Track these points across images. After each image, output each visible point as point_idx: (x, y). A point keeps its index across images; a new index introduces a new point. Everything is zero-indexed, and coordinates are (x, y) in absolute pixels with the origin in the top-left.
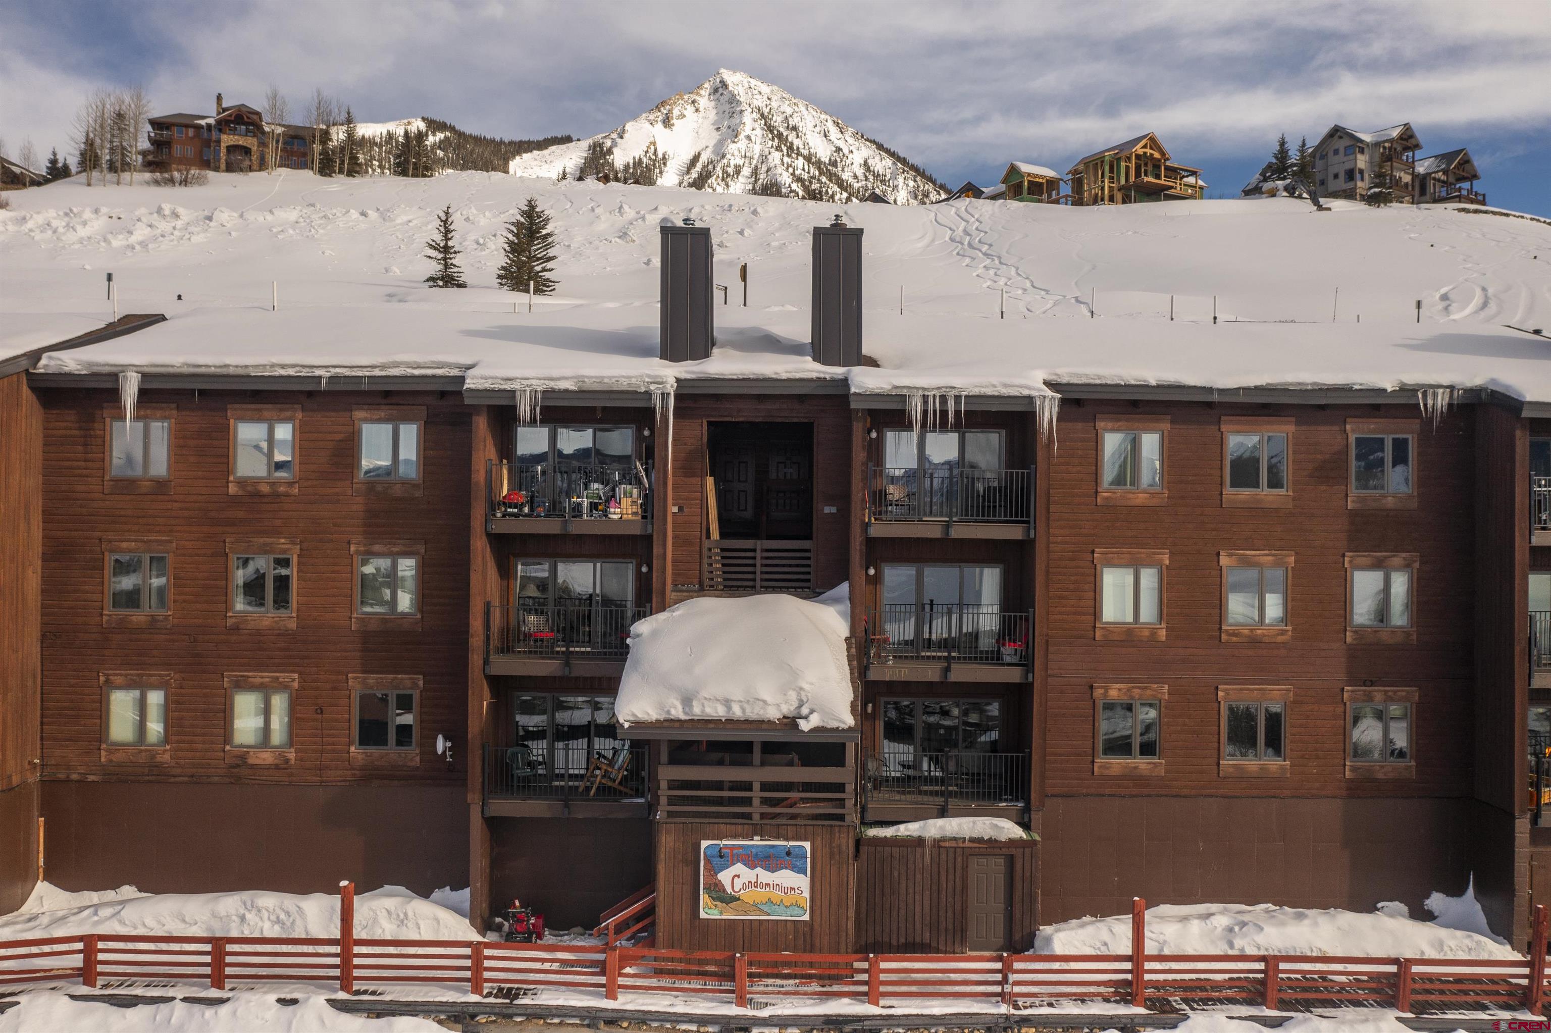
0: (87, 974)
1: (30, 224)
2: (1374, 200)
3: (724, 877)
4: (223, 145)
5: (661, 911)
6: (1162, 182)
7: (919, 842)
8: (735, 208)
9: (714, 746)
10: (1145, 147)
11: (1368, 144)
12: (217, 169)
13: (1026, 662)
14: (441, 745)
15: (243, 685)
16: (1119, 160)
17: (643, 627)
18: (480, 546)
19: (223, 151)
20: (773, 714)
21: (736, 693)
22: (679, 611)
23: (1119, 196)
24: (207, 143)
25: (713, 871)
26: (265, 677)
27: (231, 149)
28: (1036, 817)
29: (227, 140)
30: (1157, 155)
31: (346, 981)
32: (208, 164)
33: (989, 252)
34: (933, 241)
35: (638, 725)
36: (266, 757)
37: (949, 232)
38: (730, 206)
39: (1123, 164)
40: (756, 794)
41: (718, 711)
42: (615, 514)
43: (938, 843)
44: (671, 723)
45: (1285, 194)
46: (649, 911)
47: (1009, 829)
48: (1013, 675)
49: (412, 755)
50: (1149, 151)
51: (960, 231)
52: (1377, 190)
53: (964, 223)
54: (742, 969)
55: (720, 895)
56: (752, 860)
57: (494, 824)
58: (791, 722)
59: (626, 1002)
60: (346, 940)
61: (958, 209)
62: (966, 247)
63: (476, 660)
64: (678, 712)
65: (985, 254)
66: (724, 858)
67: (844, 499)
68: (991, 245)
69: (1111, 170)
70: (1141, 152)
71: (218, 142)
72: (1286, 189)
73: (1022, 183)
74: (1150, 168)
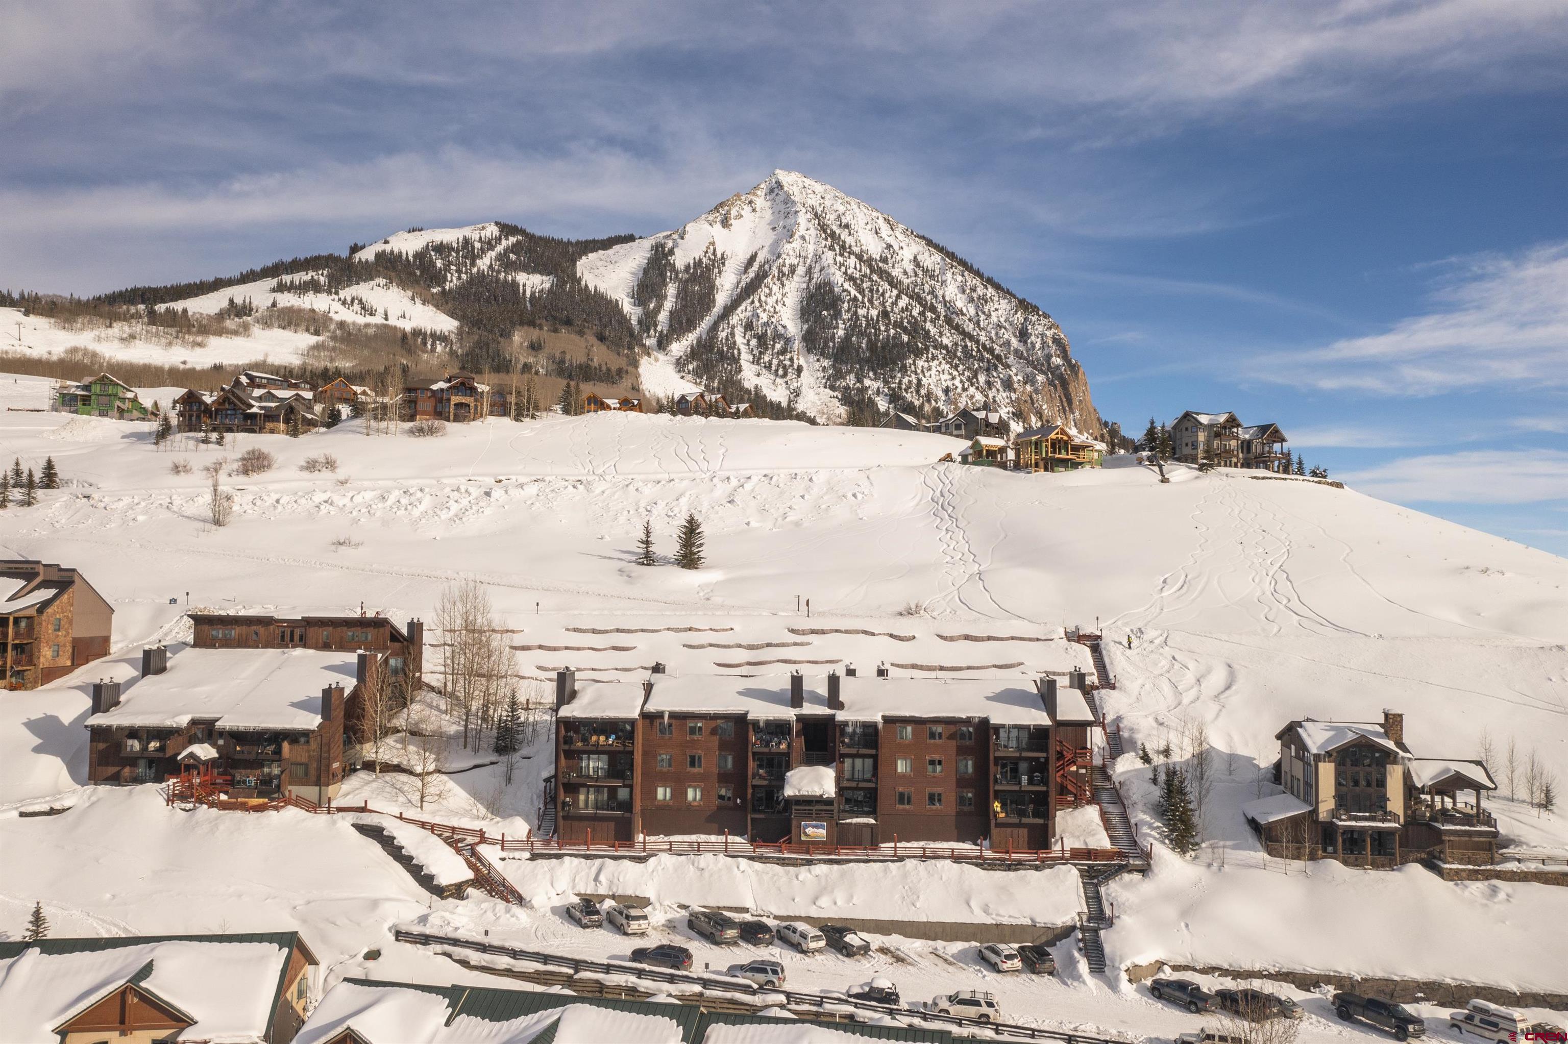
0: (670, 850)
1: (389, 503)
2: (1202, 468)
3: (807, 830)
4: (452, 403)
5: (793, 838)
6: (1070, 457)
7: (851, 824)
8: (798, 477)
9: (804, 801)
10: (1057, 433)
11: (1206, 426)
12: (448, 421)
13: (877, 783)
14: (738, 801)
15: (690, 786)
16: (1041, 442)
17: (789, 774)
18: (750, 754)
19: (452, 407)
20: (818, 794)
21: (810, 790)
22: (797, 770)
23: (1042, 464)
24: (441, 401)
25: (804, 829)
26: (695, 784)
27: (459, 405)
28: (879, 819)
29: (455, 399)
30: (1065, 438)
31: (726, 851)
32: (440, 414)
33: (952, 514)
34: (921, 500)
35: (789, 796)
36: (696, 804)
37: (932, 492)
38: (796, 474)
39: (1044, 444)
40: (814, 812)
41: (806, 793)
42: (782, 747)
43: (855, 824)
44: (796, 796)
45: (1147, 463)
46: (790, 838)
47: (872, 821)
48: (873, 785)
49: (731, 804)
50: (1060, 436)
51: (938, 493)
52: (1205, 461)
53: (942, 485)
54: (811, 849)
55: (805, 834)
56: (814, 827)
57: (752, 819)
58: (821, 796)
59: (786, 855)
60: (726, 843)
61: (939, 472)
62: (940, 508)
63: (749, 781)
64: (797, 794)
65: (949, 516)
66: (807, 826)
67: (834, 742)
68: (954, 508)
69: (1036, 448)
70: (1054, 437)
71: (449, 400)
72: (1149, 459)
73: (982, 451)
74: (1062, 444)
